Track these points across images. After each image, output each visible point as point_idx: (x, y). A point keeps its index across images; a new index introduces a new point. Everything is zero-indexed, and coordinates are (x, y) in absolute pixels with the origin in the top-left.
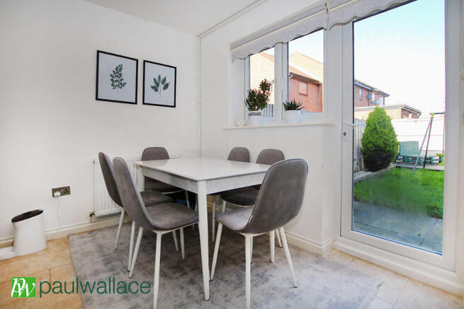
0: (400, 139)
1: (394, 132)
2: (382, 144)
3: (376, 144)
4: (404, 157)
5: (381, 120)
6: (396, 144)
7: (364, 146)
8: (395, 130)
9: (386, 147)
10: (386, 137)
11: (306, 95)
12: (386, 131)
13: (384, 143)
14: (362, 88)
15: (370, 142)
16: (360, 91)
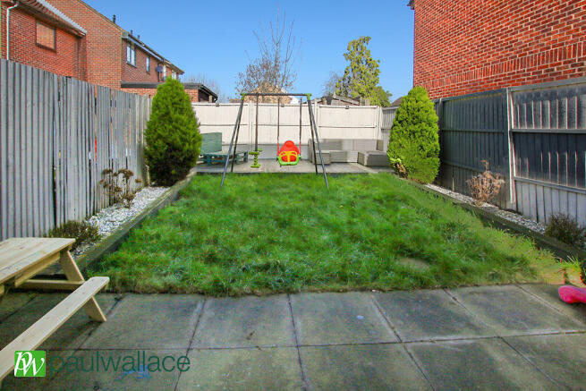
0: (203, 130)
1: (196, 120)
2: (178, 140)
3: (170, 140)
4: (205, 157)
5: (176, 100)
6: (198, 139)
7: (149, 144)
8: (197, 115)
9: (184, 145)
10: (183, 128)
11: (54, 51)
12: (184, 118)
13: (182, 139)
14: (150, 56)
15: (160, 137)
16: (148, 60)
